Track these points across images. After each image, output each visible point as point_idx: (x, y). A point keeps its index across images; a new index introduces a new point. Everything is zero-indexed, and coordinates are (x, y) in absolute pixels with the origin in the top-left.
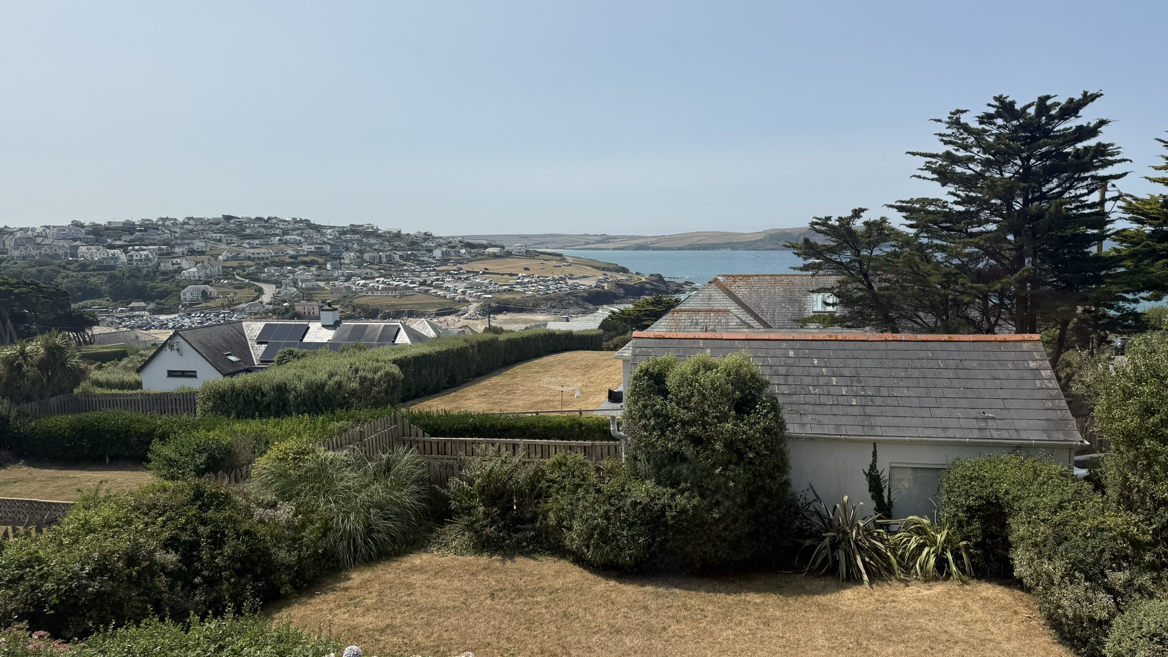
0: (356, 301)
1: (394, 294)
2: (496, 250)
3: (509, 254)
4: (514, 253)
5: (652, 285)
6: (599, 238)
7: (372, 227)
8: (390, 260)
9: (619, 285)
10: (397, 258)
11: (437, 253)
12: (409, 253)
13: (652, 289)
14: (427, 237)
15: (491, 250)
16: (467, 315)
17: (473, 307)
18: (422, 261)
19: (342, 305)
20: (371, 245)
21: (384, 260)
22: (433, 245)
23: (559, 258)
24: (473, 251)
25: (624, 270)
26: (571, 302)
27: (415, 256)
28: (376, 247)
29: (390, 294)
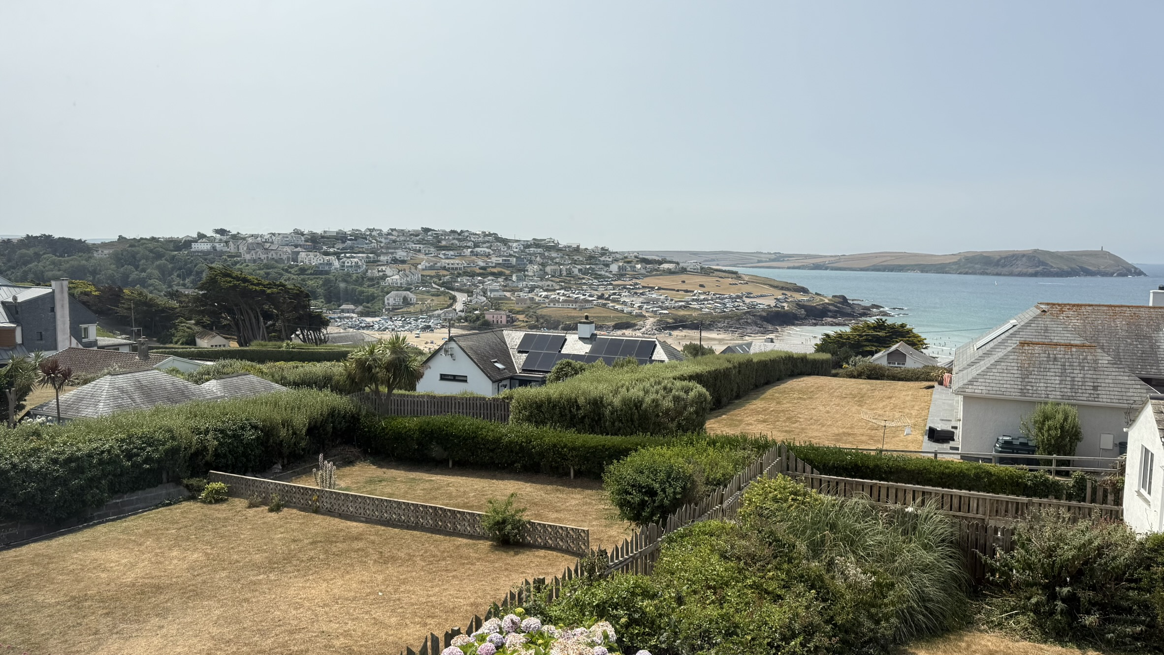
0: (539, 312)
1: (574, 307)
2: (671, 266)
3: (684, 271)
4: (688, 269)
5: (836, 306)
6: (773, 256)
7: (553, 242)
8: (570, 273)
9: (799, 305)
10: (576, 271)
11: (614, 268)
12: (588, 267)
13: (836, 312)
14: (604, 252)
15: (666, 266)
16: (644, 329)
17: (650, 322)
18: (600, 275)
19: (527, 315)
20: (552, 259)
21: (564, 273)
22: (610, 260)
23: (734, 276)
24: (648, 266)
25: (804, 291)
26: (749, 321)
27: (593, 269)
28: (557, 260)
29: (571, 306)
